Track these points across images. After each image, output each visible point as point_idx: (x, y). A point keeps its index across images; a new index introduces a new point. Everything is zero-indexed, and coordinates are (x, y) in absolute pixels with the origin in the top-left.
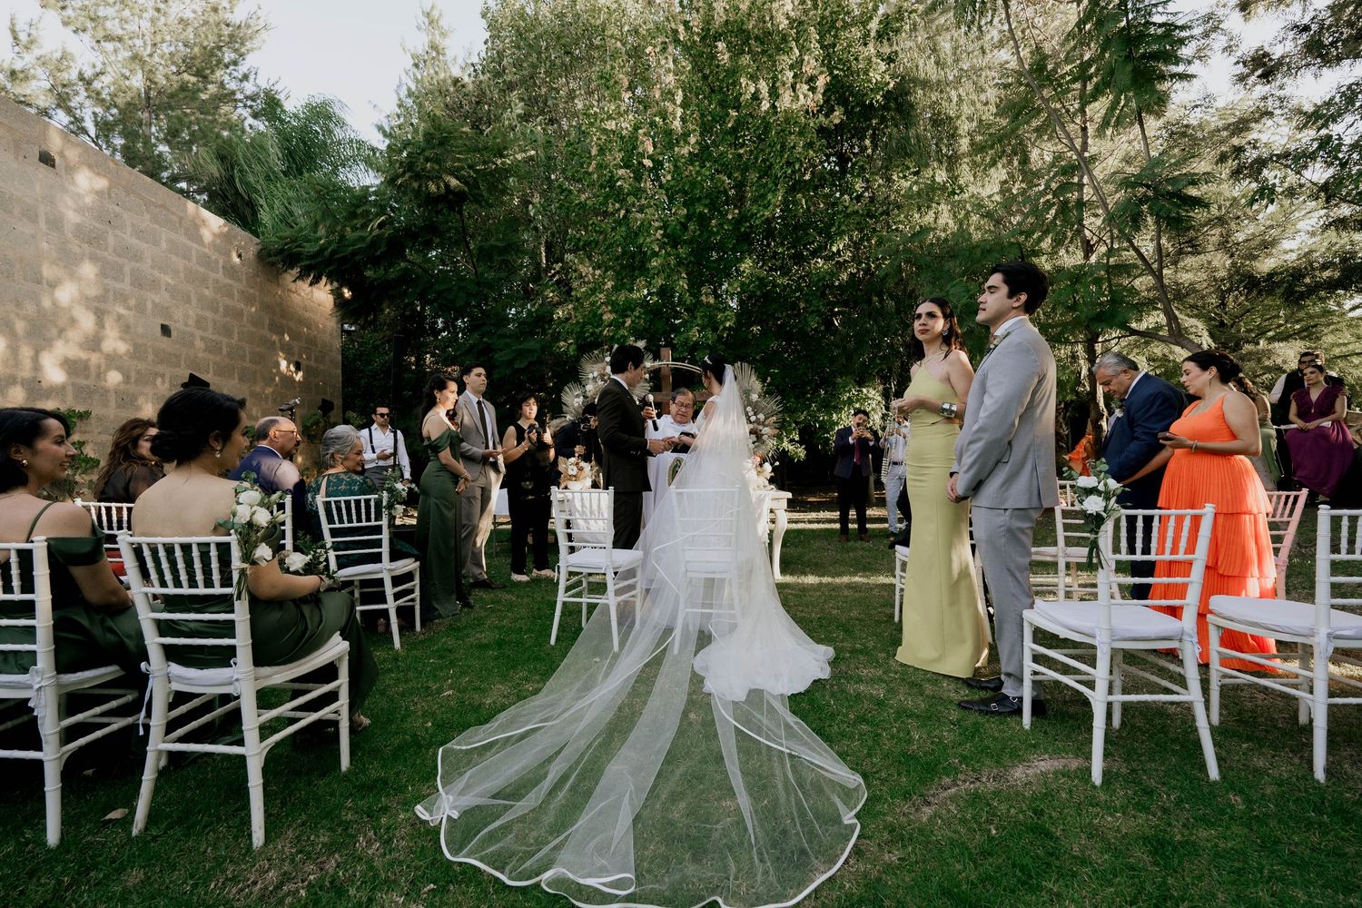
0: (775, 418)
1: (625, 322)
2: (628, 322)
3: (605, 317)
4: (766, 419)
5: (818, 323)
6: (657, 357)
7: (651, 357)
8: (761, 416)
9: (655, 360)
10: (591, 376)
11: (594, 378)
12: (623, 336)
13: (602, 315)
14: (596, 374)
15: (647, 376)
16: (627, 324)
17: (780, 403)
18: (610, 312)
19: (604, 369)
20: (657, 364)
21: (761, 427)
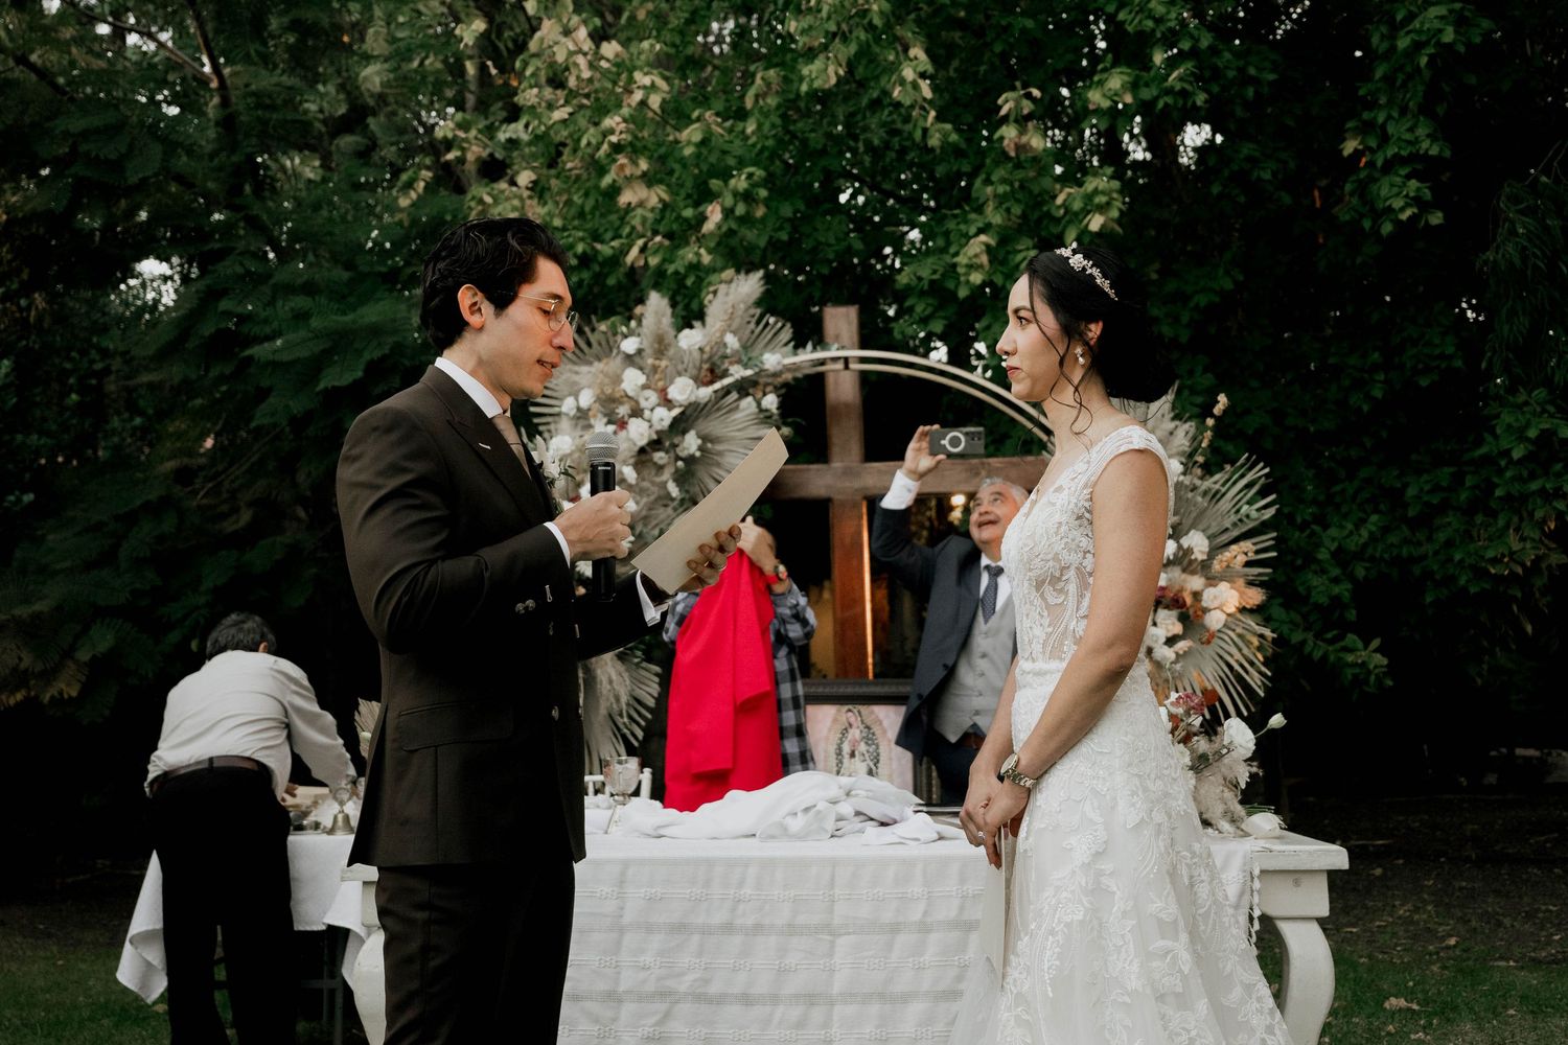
0: (1247, 545)
1: (703, 219)
2: (714, 215)
3: (626, 198)
4: (1214, 551)
5: (1417, 201)
6: (808, 332)
7: (787, 333)
8: (1198, 543)
9: (799, 343)
10: (568, 406)
11: (582, 415)
12: (695, 267)
13: (614, 191)
14: (586, 399)
15: (771, 401)
16: (709, 226)
17: (1262, 493)
18: (649, 179)
19: (617, 380)
20: (807, 355)
21: (1196, 582)
